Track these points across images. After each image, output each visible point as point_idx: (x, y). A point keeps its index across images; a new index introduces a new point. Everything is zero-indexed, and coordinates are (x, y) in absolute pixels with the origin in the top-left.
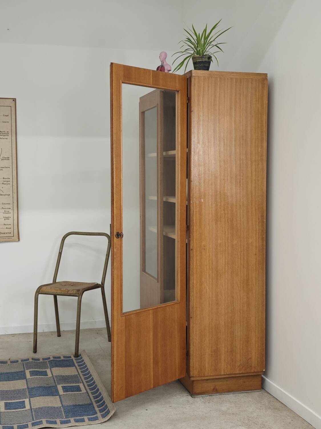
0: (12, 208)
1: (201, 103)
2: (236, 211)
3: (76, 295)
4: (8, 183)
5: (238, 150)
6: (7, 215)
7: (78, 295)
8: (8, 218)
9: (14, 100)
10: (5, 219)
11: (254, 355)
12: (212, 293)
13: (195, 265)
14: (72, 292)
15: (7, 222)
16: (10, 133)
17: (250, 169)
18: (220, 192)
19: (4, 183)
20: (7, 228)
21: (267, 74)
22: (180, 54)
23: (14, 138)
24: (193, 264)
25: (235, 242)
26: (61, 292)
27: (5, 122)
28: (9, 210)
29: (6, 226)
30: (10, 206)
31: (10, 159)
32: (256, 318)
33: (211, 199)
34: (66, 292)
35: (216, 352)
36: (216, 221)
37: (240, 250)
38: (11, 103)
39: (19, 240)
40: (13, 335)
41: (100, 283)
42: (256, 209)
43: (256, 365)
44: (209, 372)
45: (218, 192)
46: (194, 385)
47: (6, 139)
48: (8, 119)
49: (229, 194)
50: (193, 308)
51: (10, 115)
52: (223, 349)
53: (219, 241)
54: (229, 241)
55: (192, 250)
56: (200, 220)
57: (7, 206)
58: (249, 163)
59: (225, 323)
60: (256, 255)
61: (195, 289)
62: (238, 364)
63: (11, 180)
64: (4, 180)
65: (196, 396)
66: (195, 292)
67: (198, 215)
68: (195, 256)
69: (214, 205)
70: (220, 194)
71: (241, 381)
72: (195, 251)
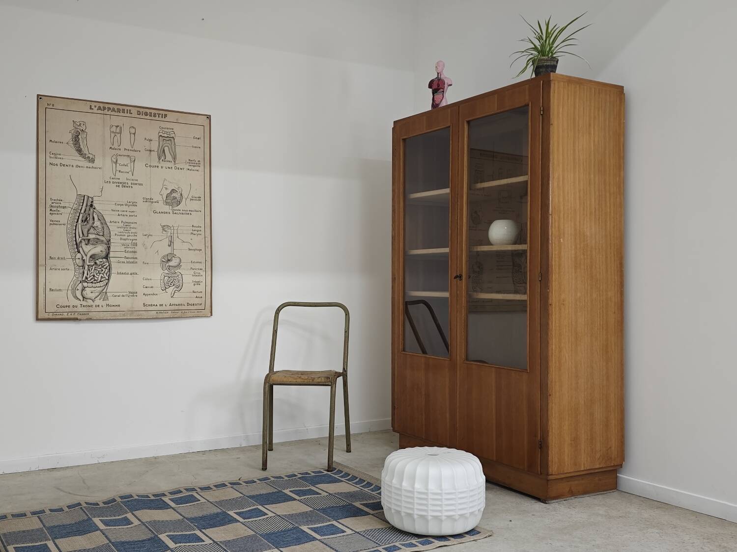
0: (204, 269)
1: (561, 116)
2: (595, 256)
3: (327, 383)
4: (199, 232)
5: (597, 178)
6: (197, 279)
7: (330, 384)
8: (198, 283)
9: (208, 118)
10: (194, 285)
11: (614, 443)
12: (572, 363)
13: (554, 325)
14: (319, 380)
15: (198, 288)
16: (202, 163)
17: (608, 204)
18: (580, 231)
19: (195, 232)
20: (196, 297)
21: (623, 87)
22: (519, 54)
23: (207, 171)
24: (552, 324)
25: (594, 296)
26: (302, 381)
27: (196, 147)
28: (200, 271)
29: (195, 295)
30: (202, 266)
31: (202, 198)
32: (615, 395)
33: (571, 239)
34: (311, 381)
35: (575, 440)
36: (576, 268)
37: (599, 306)
38: (203, 121)
39: (212, 315)
40: (204, 452)
41: (341, 371)
42: (614, 255)
43: (616, 456)
44: (569, 468)
45: (578, 231)
46: (549, 486)
47: (197, 170)
48: (199, 143)
49: (588, 234)
50: (552, 382)
51: (202, 138)
52: (583, 435)
53: (579, 295)
54: (589, 295)
55: (551, 305)
56: (560, 266)
57: (198, 266)
58: (608, 195)
59: (584, 401)
60: (615, 313)
61: (553, 357)
62: (598, 456)
63: (202, 229)
64: (194, 228)
65: (550, 502)
66: (554, 362)
67: (557, 259)
68: (554, 313)
69: (573, 247)
70: (580, 234)
71: (597, 478)
72: (554, 305)
